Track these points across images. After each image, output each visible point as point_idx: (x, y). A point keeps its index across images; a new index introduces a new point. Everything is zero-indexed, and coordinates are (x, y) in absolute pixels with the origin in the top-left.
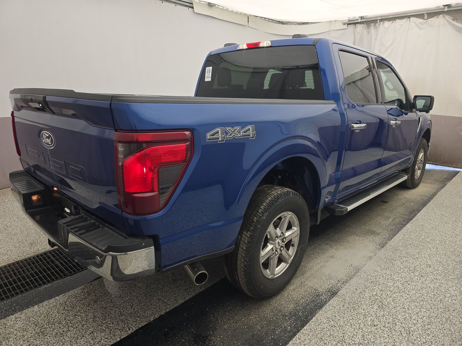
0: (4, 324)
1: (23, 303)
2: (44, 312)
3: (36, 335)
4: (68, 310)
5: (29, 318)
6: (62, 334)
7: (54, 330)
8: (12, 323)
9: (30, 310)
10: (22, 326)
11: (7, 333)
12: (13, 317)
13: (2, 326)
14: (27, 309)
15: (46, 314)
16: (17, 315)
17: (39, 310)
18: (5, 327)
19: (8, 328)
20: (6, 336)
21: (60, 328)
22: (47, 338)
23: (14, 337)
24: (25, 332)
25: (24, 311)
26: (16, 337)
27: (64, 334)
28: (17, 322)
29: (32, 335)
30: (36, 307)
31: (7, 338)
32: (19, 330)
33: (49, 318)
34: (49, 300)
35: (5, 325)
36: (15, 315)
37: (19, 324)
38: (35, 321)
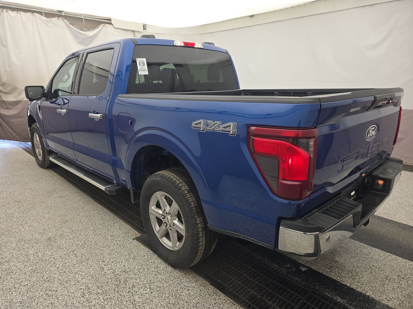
0: (400, 306)
1: (371, 306)
2: (369, 286)
3: (391, 280)
4: (356, 273)
5: (382, 292)
6: (378, 268)
7: (379, 273)
8: (395, 301)
9: (374, 297)
10: (391, 293)
11: (405, 298)
12: (390, 304)
13: (403, 306)
14: (375, 299)
15: (370, 284)
16: (385, 302)
17: (369, 290)
18: (402, 302)
19: (401, 301)
20: (407, 297)
21: (375, 271)
22: (388, 274)
23: (404, 292)
24: (395, 288)
25: (378, 300)
26: (403, 291)
27: (378, 267)
28: (391, 298)
29: (393, 283)
30: (368, 294)
31: (408, 295)
32: (396, 292)
33: (372, 281)
34: (355, 289)
35: (401, 304)
36: (387, 304)
37: (392, 296)
38: (381, 287)
